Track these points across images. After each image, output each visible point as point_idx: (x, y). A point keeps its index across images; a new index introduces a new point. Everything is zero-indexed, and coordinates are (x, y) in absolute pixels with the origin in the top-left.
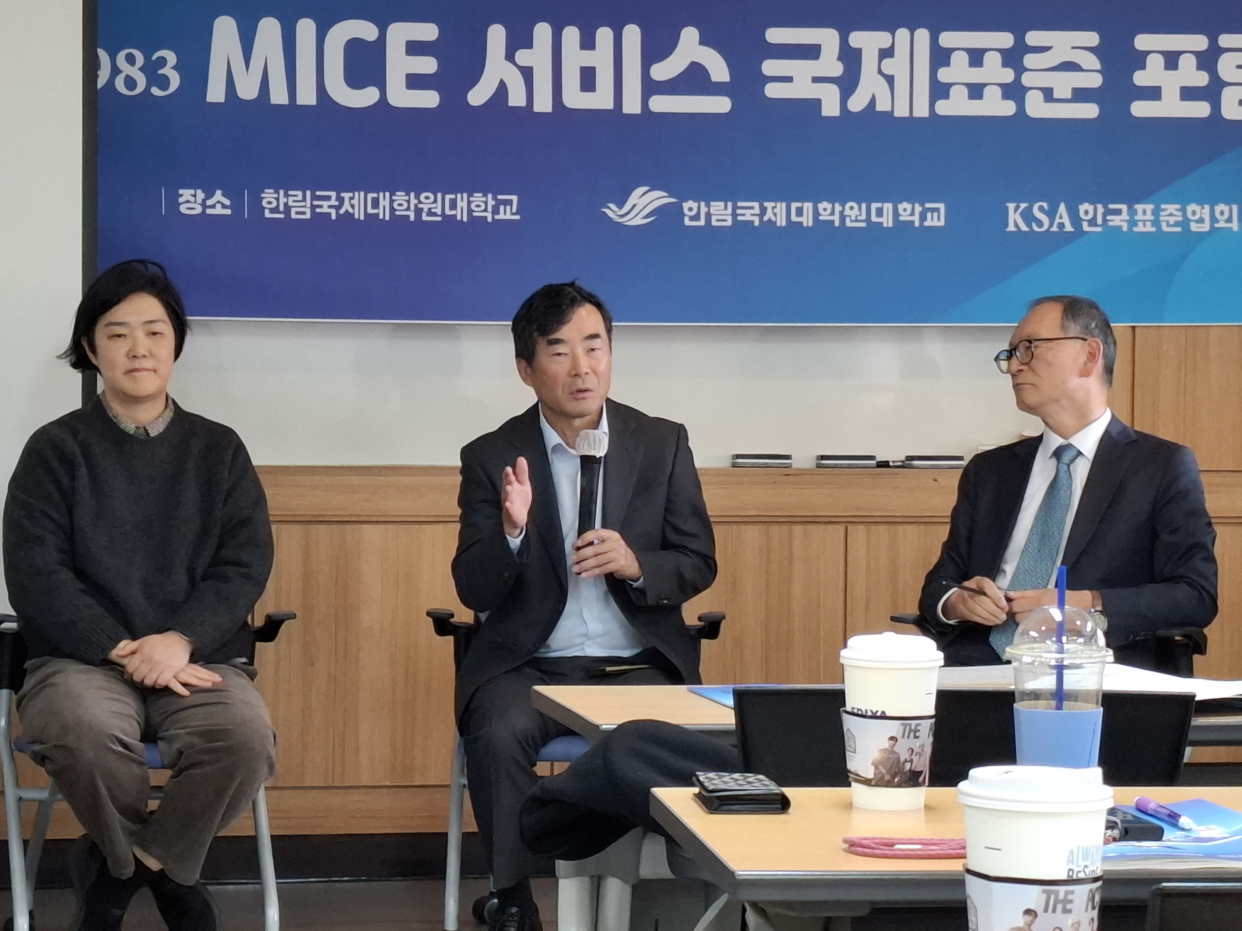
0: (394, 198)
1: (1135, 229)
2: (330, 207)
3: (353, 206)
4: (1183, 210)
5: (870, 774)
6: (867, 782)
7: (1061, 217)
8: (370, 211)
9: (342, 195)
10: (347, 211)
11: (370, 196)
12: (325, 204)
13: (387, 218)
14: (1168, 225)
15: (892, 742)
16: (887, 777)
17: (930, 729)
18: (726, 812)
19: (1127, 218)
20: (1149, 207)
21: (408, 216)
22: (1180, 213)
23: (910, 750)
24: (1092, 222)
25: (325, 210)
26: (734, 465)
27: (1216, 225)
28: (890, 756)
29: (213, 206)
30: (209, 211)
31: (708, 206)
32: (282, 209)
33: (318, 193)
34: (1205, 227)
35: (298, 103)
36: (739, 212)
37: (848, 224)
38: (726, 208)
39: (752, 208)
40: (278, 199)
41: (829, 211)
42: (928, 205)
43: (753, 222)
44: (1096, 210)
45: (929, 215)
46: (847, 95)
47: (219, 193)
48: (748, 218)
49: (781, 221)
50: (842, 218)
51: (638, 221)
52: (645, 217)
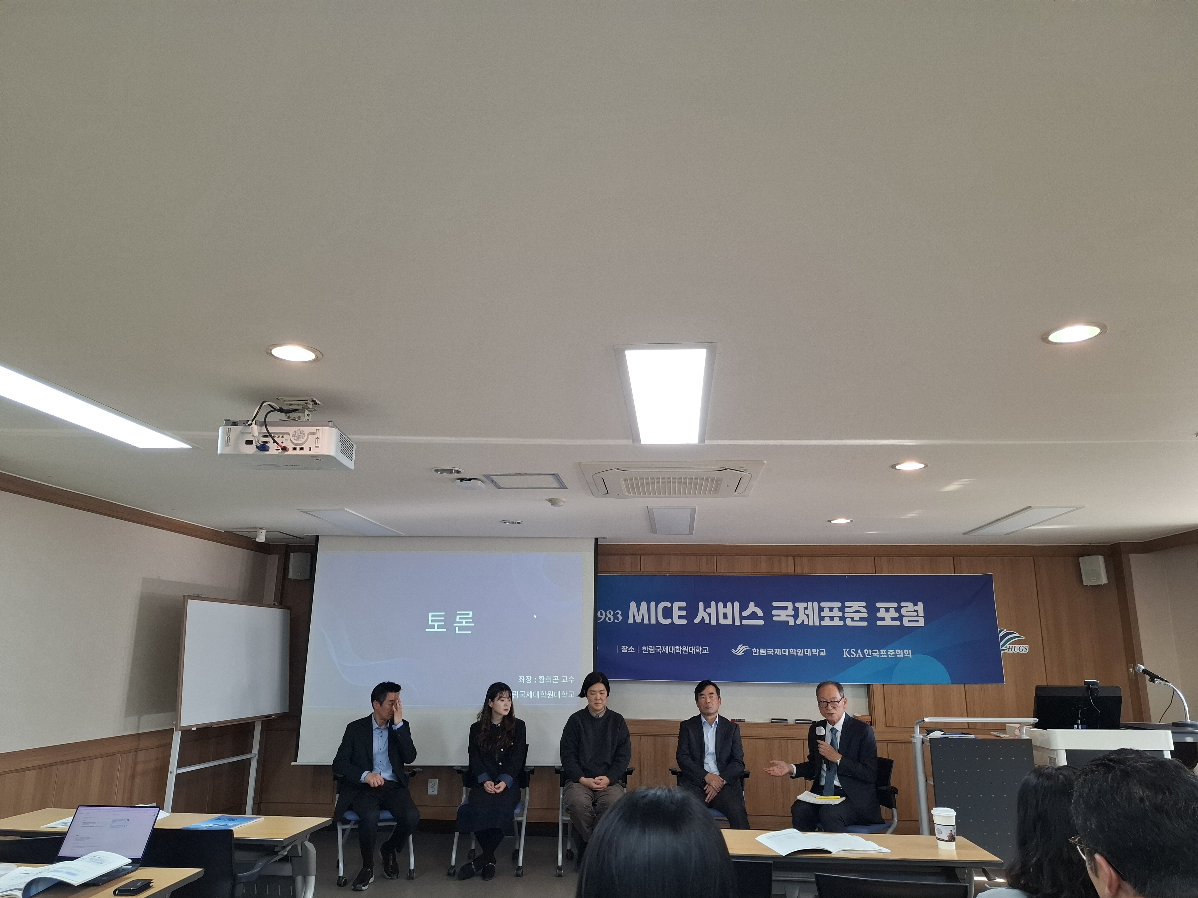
0: (676, 648)
1: (881, 657)
2: (659, 650)
3: (665, 650)
7: (859, 653)
8: (670, 651)
9: (663, 647)
11: (670, 647)
12: (658, 649)
13: (674, 653)
14: (891, 656)
19: (879, 654)
20: (885, 651)
21: (679, 653)
22: (894, 652)
24: (868, 655)
25: (658, 651)
27: (905, 656)
29: (630, 650)
30: (629, 652)
31: (759, 650)
32: (647, 651)
33: (656, 647)
34: (902, 656)
35: (651, 623)
36: (768, 651)
37: (798, 655)
38: (764, 650)
39: (771, 650)
40: (646, 648)
41: (793, 651)
42: (821, 650)
43: (772, 654)
44: (869, 651)
45: (821, 652)
46: (795, 620)
47: (632, 647)
48: (770, 653)
49: (780, 654)
50: (797, 653)
51: (740, 654)
52: (742, 653)
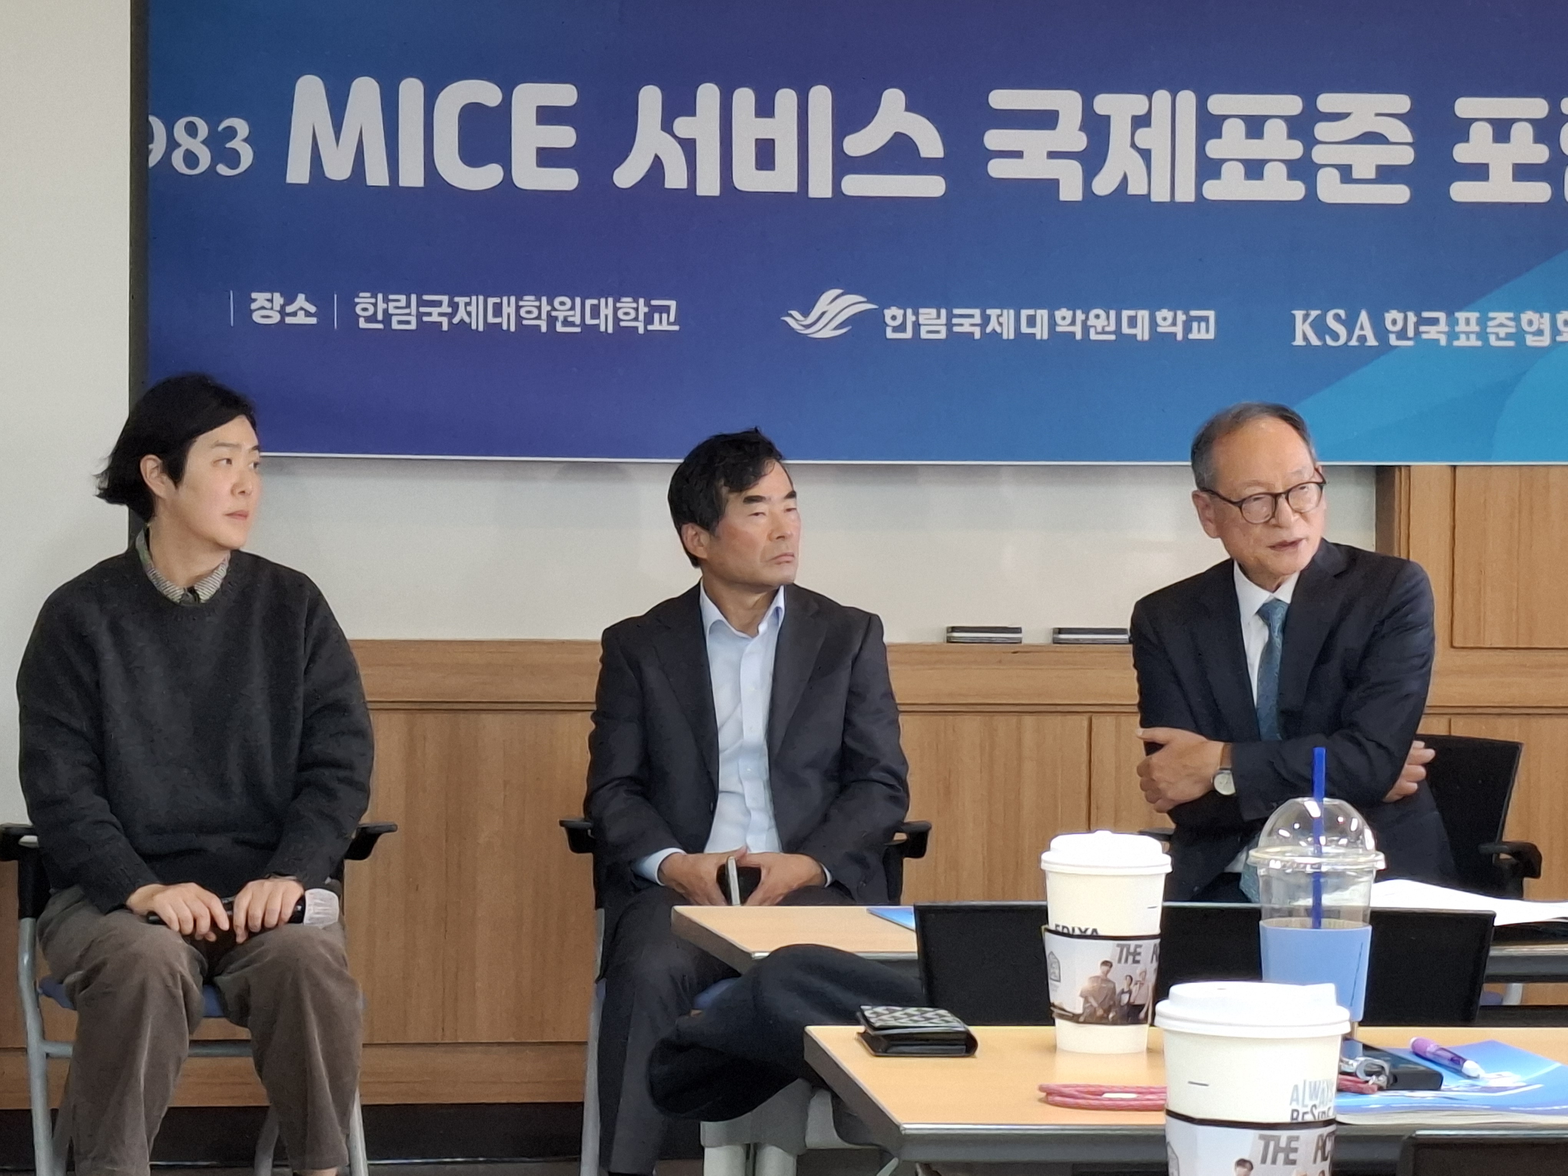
0: (521, 303)
1: (1456, 343)
2: (441, 314)
3: (469, 314)
4: (1517, 319)
5: (1077, 1007)
6: (1074, 1018)
7: (1362, 328)
8: (491, 319)
9: (456, 299)
10: (462, 321)
11: (491, 301)
12: (435, 311)
13: (513, 328)
14: (1498, 338)
15: (1105, 968)
16: (1100, 1012)
17: (1154, 953)
18: (894, 1055)
19: (1446, 329)
20: (1474, 316)
21: (539, 327)
22: (1512, 324)
23: (1128, 978)
24: (1402, 334)
25: (435, 318)
26: (949, 640)
27: (1559, 339)
28: (1104, 985)
29: (294, 314)
30: (289, 320)
31: (916, 314)
32: (380, 317)
33: (426, 297)
34: (1545, 341)
35: (401, 184)
36: (955, 321)
37: (1093, 336)
38: (939, 316)
39: (971, 316)
40: (375, 305)
41: (1069, 320)
42: (1193, 313)
43: (972, 334)
44: (1406, 319)
45: (1195, 325)
46: (1089, 176)
47: (301, 297)
48: (966, 329)
49: (1009, 333)
50: (1086, 329)
51: (828, 333)
52: (836, 328)
